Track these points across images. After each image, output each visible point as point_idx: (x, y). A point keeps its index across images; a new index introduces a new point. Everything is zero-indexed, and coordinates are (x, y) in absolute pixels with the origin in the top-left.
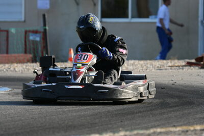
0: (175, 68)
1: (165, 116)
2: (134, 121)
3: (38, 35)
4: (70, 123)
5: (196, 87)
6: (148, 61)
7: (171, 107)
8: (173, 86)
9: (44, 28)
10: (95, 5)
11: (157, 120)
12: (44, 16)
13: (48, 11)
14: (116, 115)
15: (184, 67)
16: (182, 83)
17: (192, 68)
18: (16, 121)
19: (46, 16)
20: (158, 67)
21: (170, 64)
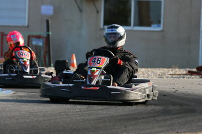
0: (176, 76)
1: (169, 122)
2: (138, 127)
3: (41, 40)
4: (75, 127)
5: (198, 95)
6: (149, 69)
7: (174, 114)
8: (175, 94)
9: (48, 33)
10: (98, 12)
11: (160, 127)
12: (48, 21)
13: (52, 17)
14: (120, 120)
15: (185, 76)
16: (183, 91)
17: (193, 76)
18: (21, 123)
19: (50, 22)
20: (159, 75)
21: (171, 72)
